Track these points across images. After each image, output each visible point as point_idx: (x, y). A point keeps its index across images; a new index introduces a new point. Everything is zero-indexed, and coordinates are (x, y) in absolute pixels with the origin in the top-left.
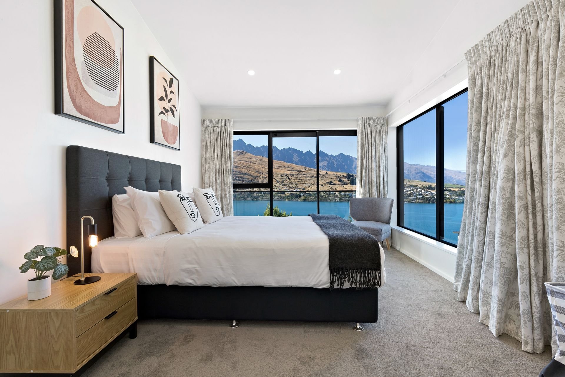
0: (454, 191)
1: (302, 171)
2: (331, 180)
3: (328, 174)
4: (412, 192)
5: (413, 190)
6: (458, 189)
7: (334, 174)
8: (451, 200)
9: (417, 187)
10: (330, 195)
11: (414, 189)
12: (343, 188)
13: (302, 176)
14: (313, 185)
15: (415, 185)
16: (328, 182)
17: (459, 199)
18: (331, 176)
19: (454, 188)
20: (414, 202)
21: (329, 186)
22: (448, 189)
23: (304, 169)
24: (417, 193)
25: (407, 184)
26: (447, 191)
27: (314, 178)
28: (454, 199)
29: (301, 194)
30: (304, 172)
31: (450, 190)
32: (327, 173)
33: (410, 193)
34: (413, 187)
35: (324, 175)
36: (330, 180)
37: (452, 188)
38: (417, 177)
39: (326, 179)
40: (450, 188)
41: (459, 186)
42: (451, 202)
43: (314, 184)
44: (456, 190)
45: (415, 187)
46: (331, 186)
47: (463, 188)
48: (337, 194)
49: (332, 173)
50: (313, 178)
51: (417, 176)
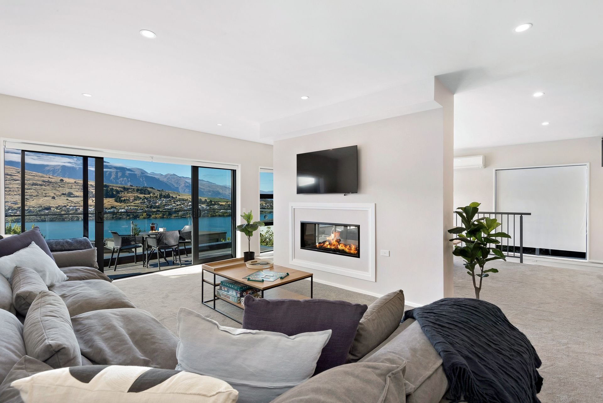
0: (222, 205)
1: (11, 175)
2: (71, 190)
3: (64, 182)
4: (182, 206)
5: (183, 204)
6: (225, 203)
7: (75, 182)
8: (220, 214)
9: (187, 201)
10: (68, 211)
11: (185, 203)
12: (91, 202)
13: (10, 183)
14: (34, 198)
15: (185, 199)
16: (64, 193)
17: (226, 213)
18: (70, 185)
19: (221, 202)
20: (184, 216)
21: (67, 199)
22: (216, 203)
23: (16, 172)
24: (188, 207)
25: (176, 197)
26: (216, 205)
27: (36, 187)
28: (222, 212)
29: (10, 211)
30: (14, 177)
31: (219, 204)
32: (62, 180)
33: (181, 207)
34: (184, 201)
35: (56, 183)
36: (67, 191)
37: (220, 202)
38: (186, 191)
39: (60, 188)
40: (219, 202)
41: (226, 200)
42: (220, 216)
43: (37, 196)
44: (224, 204)
45: (185, 201)
46: (70, 199)
47: (229, 202)
48: (81, 209)
49: (72, 181)
50: (34, 186)
51: (186, 189)
